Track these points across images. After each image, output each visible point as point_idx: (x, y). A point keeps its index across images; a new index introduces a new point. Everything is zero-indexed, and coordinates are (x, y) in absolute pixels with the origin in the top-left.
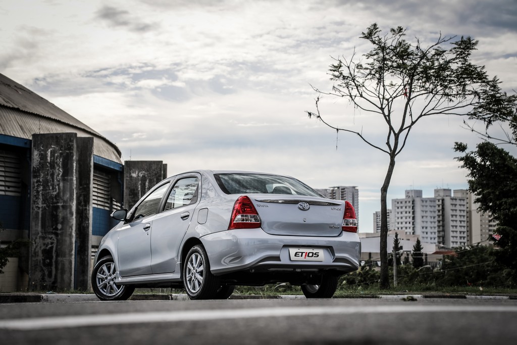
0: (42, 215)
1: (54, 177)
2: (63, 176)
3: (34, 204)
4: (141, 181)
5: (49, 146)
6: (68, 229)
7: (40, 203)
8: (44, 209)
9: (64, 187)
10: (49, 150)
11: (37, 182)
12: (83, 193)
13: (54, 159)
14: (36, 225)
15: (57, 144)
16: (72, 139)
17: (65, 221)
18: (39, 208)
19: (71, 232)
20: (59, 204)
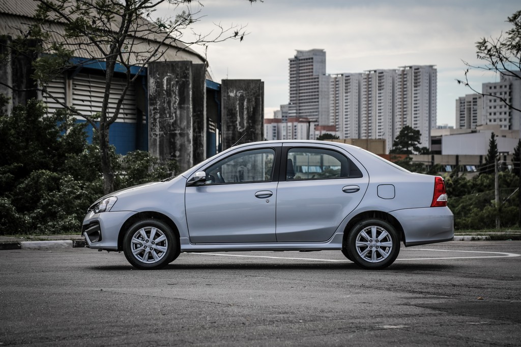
0: (160, 142)
1: (171, 105)
2: (180, 104)
3: (152, 131)
4: (239, 100)
5: (165, 74)
6: (186, 155)
7: (158, 131)
8: (161, 137)
9: (181, 115)
10: (165, 78)
11: (154, 109)
12: (196, 120)
13: (170, 87)
14: (154, 152)
15: (173, 71)
16: (188, 67)
17: (183, 148)
18: (157, 135)
19: (189, 159)
20: (177, 132)
